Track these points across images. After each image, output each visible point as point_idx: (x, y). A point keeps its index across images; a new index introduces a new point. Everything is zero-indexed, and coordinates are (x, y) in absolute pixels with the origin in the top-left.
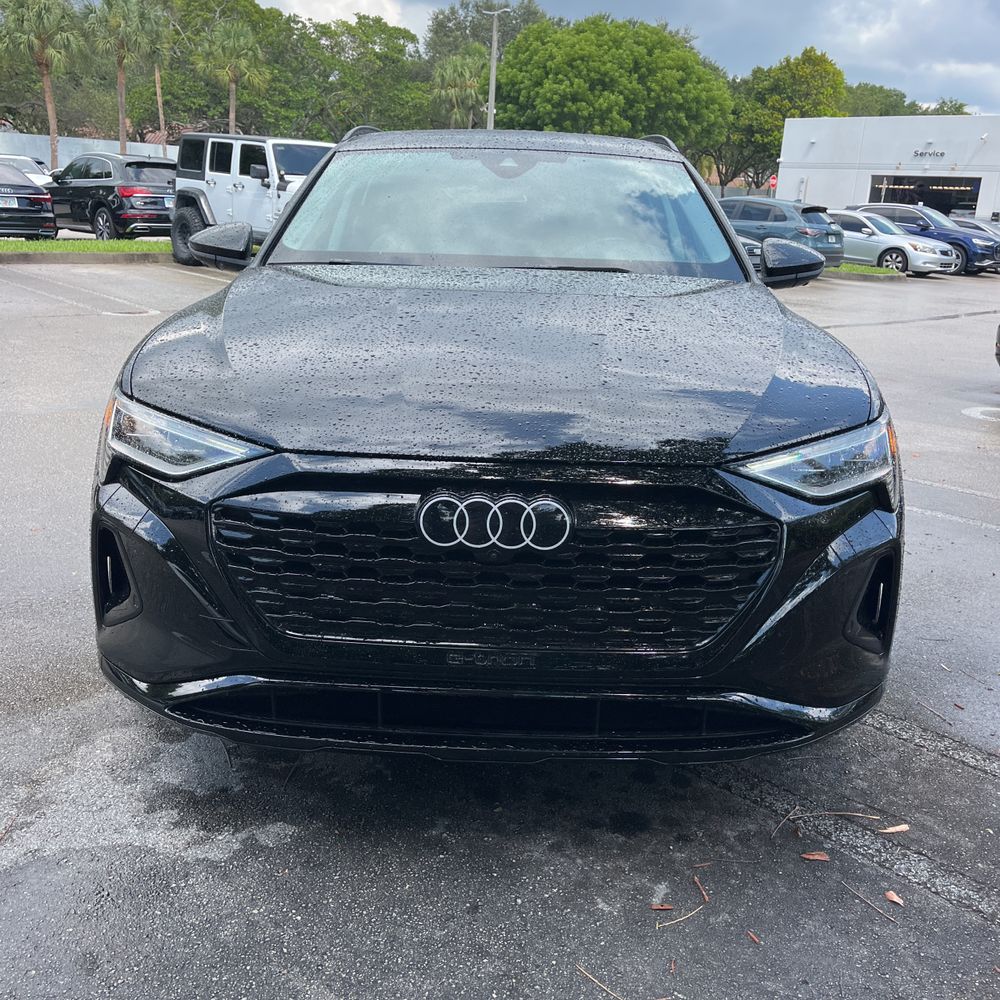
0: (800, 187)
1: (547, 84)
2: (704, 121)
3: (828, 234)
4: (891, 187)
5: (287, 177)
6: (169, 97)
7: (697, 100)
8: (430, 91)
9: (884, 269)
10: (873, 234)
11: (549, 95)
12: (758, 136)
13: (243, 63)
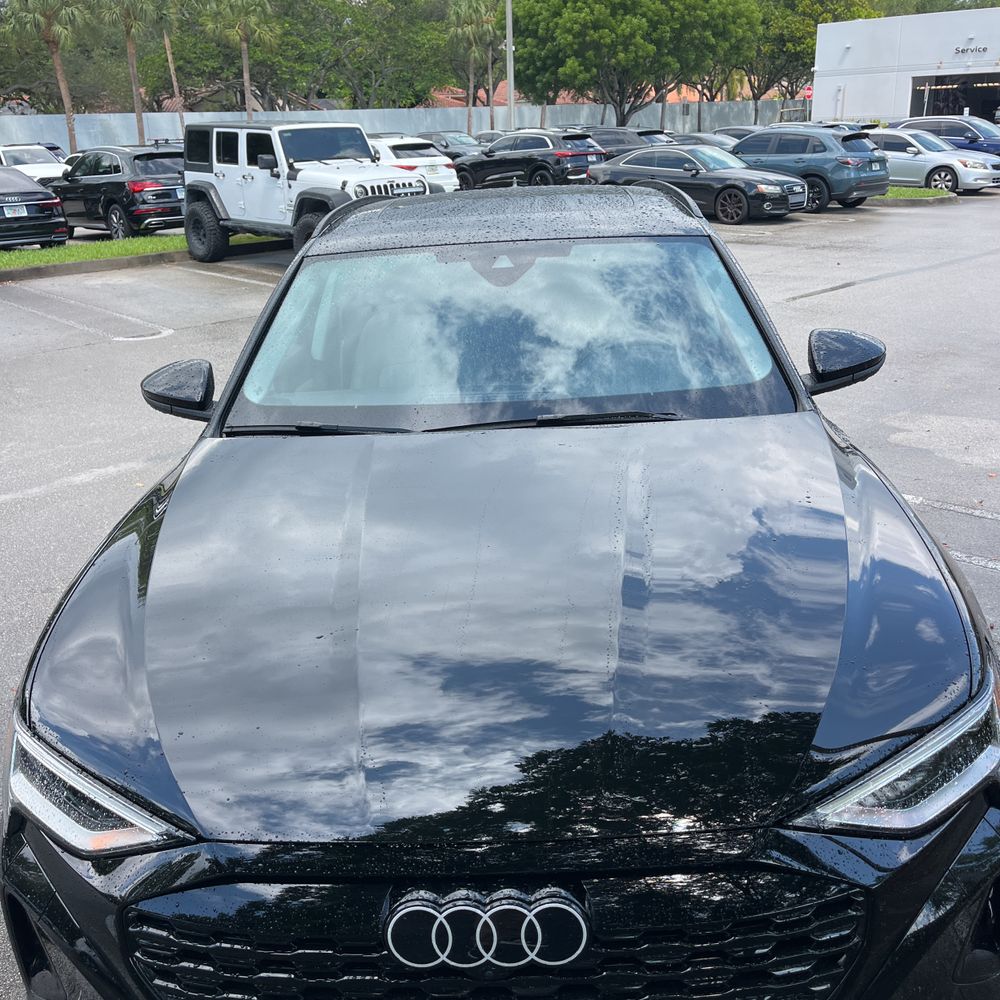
0: (836, 96)
1: (567, 14)
2: (732, 37)
3: (871, 162)
4: (933, 87)
5: (297, 165)
6: (181, 63)
7: (723, 16)
8: (446, 30)
9: (933, 191)
10: (919, 153)
11: (569, 25)
12: (790, 45)
13: (253, 19)
